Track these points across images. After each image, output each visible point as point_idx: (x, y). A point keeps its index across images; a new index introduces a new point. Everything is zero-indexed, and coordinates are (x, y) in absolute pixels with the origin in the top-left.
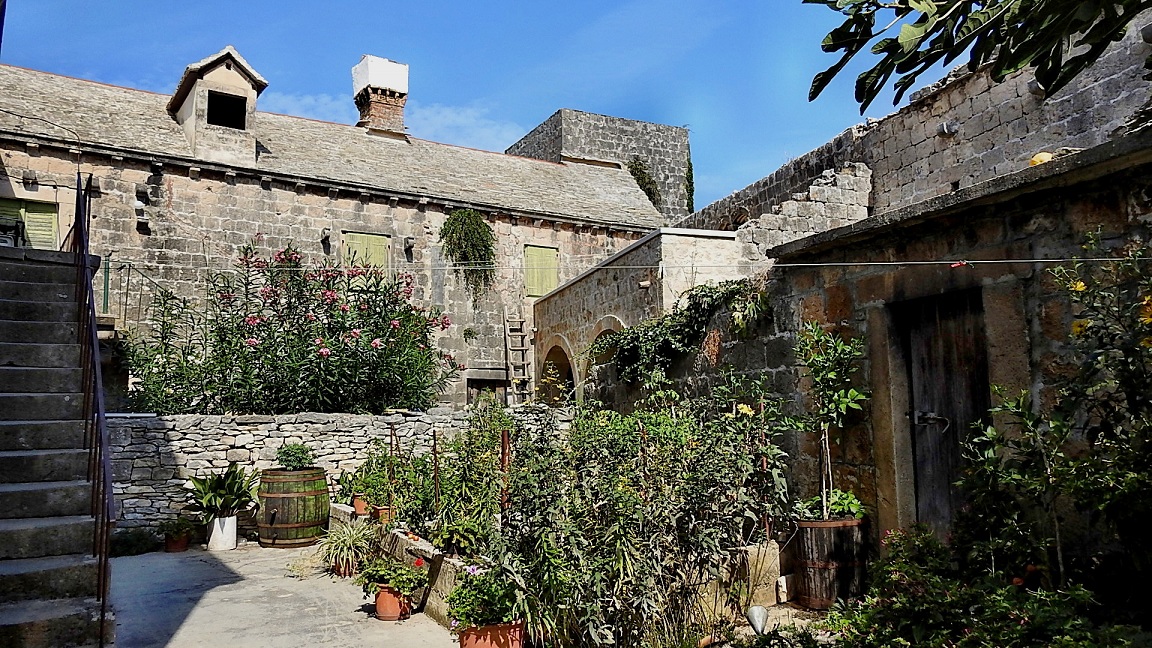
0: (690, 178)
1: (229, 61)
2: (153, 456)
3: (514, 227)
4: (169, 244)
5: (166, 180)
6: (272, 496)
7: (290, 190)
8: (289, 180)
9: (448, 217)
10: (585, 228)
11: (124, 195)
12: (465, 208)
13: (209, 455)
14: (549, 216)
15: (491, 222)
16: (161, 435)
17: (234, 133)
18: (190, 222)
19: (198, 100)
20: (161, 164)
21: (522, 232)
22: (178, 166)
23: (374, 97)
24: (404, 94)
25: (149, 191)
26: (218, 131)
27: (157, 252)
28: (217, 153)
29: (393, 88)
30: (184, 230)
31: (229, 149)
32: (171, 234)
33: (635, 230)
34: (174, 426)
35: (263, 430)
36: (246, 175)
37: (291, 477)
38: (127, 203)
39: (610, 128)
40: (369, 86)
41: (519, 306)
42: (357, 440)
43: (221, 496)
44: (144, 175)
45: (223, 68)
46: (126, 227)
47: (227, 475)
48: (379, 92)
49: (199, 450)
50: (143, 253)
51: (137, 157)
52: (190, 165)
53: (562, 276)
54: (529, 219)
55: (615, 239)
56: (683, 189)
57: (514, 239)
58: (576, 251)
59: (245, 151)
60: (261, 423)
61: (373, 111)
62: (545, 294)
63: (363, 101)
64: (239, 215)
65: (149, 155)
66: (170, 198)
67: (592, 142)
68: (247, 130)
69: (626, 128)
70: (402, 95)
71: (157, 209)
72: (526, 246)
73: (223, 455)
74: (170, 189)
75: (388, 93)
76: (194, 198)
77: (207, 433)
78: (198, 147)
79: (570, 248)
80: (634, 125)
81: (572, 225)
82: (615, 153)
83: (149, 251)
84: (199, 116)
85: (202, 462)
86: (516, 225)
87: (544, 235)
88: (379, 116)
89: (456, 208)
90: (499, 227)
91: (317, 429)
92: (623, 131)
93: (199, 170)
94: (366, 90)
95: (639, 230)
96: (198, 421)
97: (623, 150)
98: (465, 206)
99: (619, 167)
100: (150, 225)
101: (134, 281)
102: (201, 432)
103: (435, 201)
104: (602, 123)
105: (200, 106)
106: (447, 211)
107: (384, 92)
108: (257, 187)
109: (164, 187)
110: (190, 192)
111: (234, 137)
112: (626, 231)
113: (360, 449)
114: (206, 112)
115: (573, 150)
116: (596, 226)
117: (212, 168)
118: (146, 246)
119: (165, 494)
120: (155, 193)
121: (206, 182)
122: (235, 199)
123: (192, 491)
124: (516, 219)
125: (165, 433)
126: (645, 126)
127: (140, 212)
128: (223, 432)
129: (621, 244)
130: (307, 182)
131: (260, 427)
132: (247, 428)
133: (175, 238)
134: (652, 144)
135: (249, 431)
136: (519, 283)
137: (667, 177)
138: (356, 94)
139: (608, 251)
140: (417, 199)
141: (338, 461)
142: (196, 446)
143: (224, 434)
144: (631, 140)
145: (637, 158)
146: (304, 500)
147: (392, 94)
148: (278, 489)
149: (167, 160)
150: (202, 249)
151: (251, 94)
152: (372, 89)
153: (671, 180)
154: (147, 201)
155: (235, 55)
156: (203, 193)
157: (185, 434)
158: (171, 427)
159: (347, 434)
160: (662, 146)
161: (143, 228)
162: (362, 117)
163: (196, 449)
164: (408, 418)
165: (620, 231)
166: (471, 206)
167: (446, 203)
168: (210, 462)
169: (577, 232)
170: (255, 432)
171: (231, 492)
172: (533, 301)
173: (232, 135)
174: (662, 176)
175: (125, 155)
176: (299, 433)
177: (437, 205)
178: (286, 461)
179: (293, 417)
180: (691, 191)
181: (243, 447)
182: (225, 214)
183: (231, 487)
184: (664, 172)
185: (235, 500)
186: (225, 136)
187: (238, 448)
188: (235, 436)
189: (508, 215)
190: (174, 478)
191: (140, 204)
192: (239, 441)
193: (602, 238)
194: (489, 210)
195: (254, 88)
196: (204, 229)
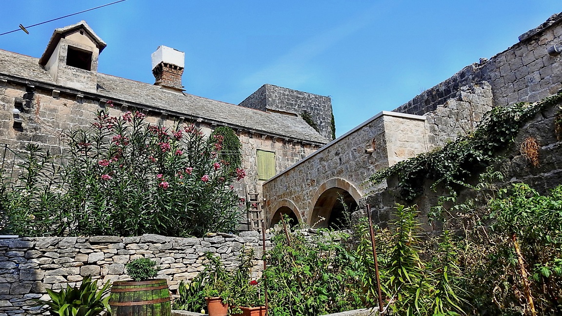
0: (333, 123)
1: (82, 30)
2: (13, 273)
3: (250, 139)
4: (35, 138)
5: (36, 97)
6: (124, 304)
7: (118, 109)
8: (118, 102)
9: (213, 131)
10: (289, 142)
11: (6, 104)
12: (223, 126)
13: (64, 270)
14: (270, 133)
15: (238, 135)
16: (21, 253)
17: (83, 72)
18: (51, 125)
19: (61, 51)
20: (34, 86)
21: (255, 142)
22: (45, 89)
23: (165, 69)
24: (182, 68)
25: (24, 103)
26: (73, 70)
27: (26, 143)
28: (71, 83)
29: (176, 64)
30: (46, 129)
31: (79, 81)
32: (37, 132)
33: (316, 144)
34: (34, 245)
35: (112, 249)
36: (89, 97)
37: (140, 287)
38: (8, 110)
39: (291, 96)
40: (162, 62)
41: (255, 186)
42: (189, 256)
43: (76, 306)
44: (20, 93)
45: (78, 33)
46: (5, 125)
47: (83, 287)
48: (168, 66)
49: (55, 266)
50: (16, 143)
51: (17, 80)
52: (53, 88)
53: (278, 168)
54: (259, 134)
55: (305, 149)
56: (330, 129)
57: (251, 146)
58: (285, 155)
59: (90, 83)
60: (111, 243)
61: (164, 76)
62: (269, 179)
63: (158, 71)
64: (84, 122)
65: (26, 80)
66: (38, 109)
67: (282, 102)
68: (92, 71)
69: (299, 96)
70: (181, 69)
71: (29, 115)
72: (257, 150)
73: (76, 270)
74: (38, 103)
75: (173, 67)
76: (55, 110)
77: (64, 251)
78: (60, 79)
79: (282, 152)
80: (303, 95)
81: (282, 139)
82: (294, 109)
83: (21, 143)
84: (61, 60)
85: (58, 277)
86: (252, 138)
87: (267, 145)
88: (167, 78)
89: (218, 126)
90: (242, 138)
91: (157, 248)
92: (298, 97)
93: (59, 92)
94: (160, 65)
95: (318, 144)
96: (56, 241)
97: (298, 107)
98: (224, 124)
99: (297, 116)
100: (23, 125)
101: (9, 161)
102: (59, 251)
103: (206, 121)
104: (287, 93)
105: (62, 54)
106: (213, 127)
107: (171, 66)
108: (97, 106)
109: (35, 102)
110: (52, 106)
111: (83, 75)
112: (311, 145)
113: (191, 264)
114: (66, 58)
115: (272, 106)
116: (295, 141)
117: (68, 91)
118: (19, 139)
119: (21, 307)
120: (28, 104)
121: (63, 100)
122: (82, 112)
123: (48, 303)
124: (252, 134)
125: (25, 252)
126: (309, 95)
127: (16, 116)
128: (77, 250)
129: (309, 152)
130: (129, 105)
131: (110, 246)
132: (99, 247)
133: (40, 134)
134: (313, 104)
135: (101, 249)
136: (254, 172)
137: (321, 123)
138: (153, 68)
139: (302, 155)
140: (196, 119)
141: (174, 274)
142: (53, 263)
143: (79, 252)
144: (302, 102)
145: (305, 112)
146: (152, 308)
147: (176, 67)
148: (129, 298)
149: (38, 84)
150: (58, 142)
151: (96, 50)
152: (164, 64)
153: (323, 124)
154: (22, 110)
155: (86, 26)
156: (61, 107)
157: (44, 252)
158: (32, 246)
159: (180, 251)
160: (318, 106)
161: (18, 126)
162: (157, 80)
163: (52, 266)
164: (227, 239)
165: (308, 144)
166: (226, 125)
167: (213, 122)
168: (65, 277)
169: (285, 144)
170: (106, 251)
171: (85, 301)
172: (262, 183)
173: (82, 74)
174: (319, 122)
175: (9, 79)
176: (142, 251)
177: (207, 123)
178: (135, 273)
179: (138, 238)
180: (334, 130)
181: (95, 263)
182: (75, 121)
183: (85, 297)
184: (320, 120)
185: (89, 309)
186: (77, 73)
187: (90, 264)
188: (88, 254)
189: (248, 132)
190: (31, 292)
191: (17, 111)
192: (92, 258)
193: (298, 148)
194: (237, 128)
195: (97, 47)
196: (61, 129)
